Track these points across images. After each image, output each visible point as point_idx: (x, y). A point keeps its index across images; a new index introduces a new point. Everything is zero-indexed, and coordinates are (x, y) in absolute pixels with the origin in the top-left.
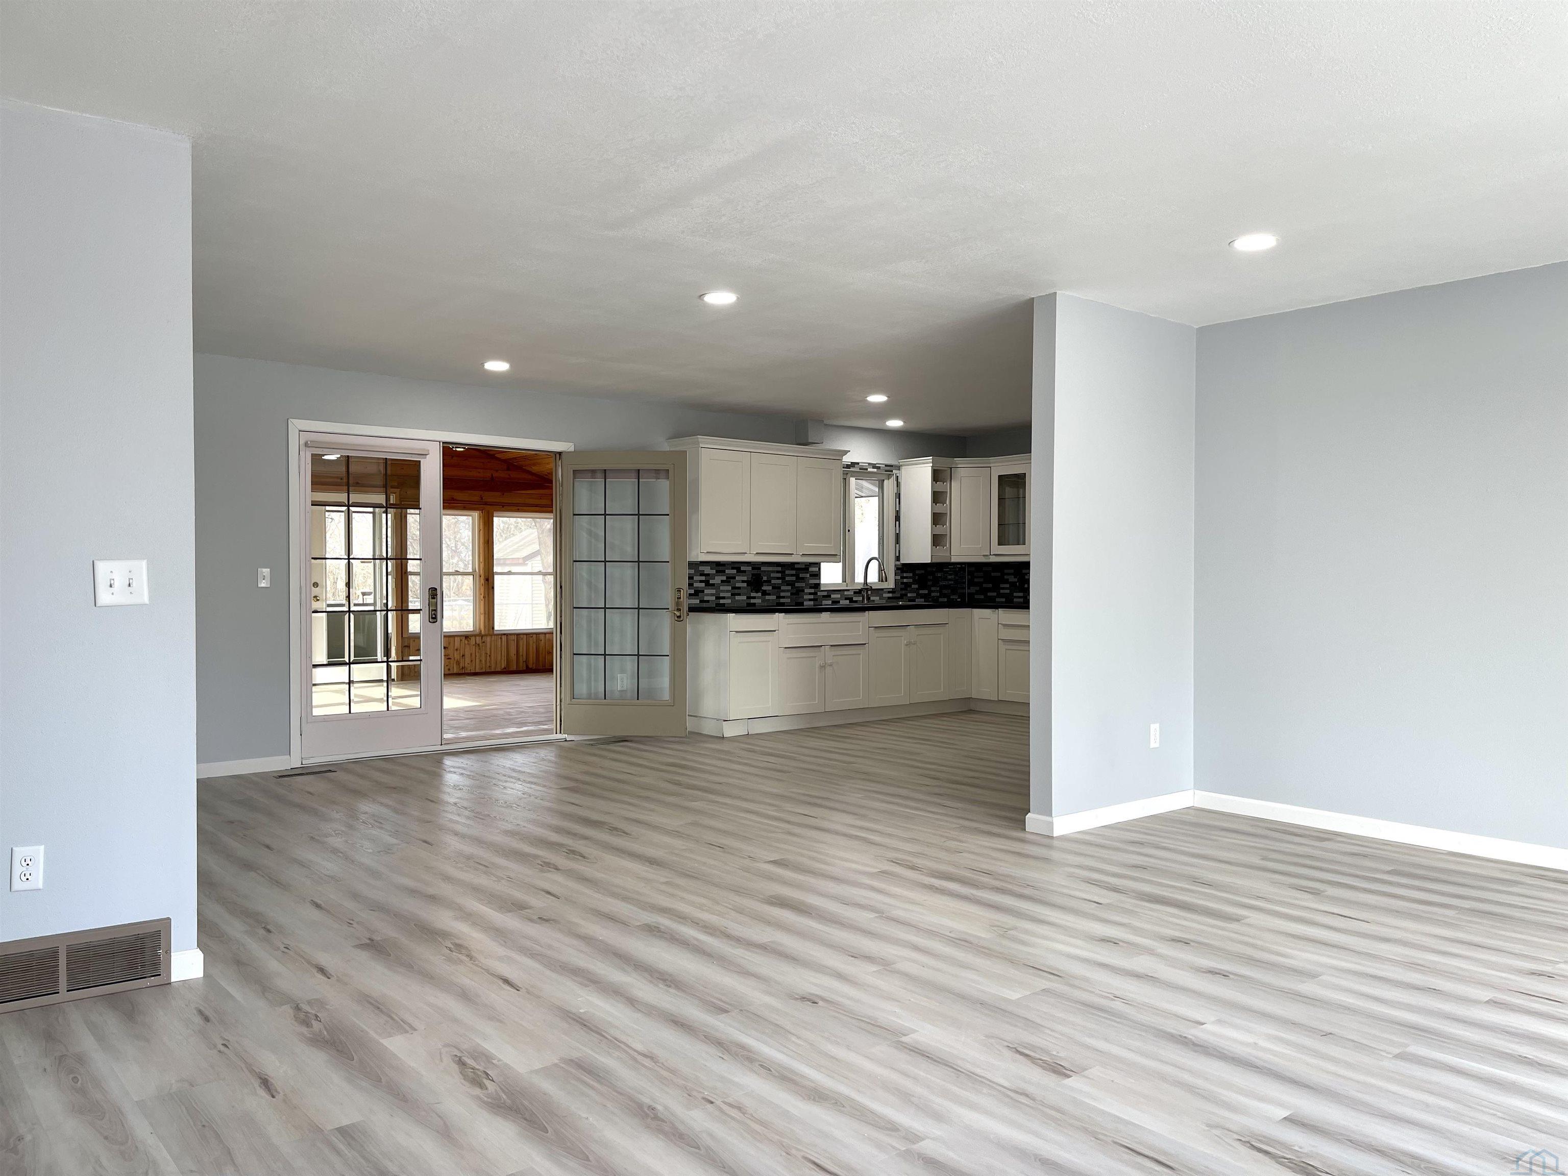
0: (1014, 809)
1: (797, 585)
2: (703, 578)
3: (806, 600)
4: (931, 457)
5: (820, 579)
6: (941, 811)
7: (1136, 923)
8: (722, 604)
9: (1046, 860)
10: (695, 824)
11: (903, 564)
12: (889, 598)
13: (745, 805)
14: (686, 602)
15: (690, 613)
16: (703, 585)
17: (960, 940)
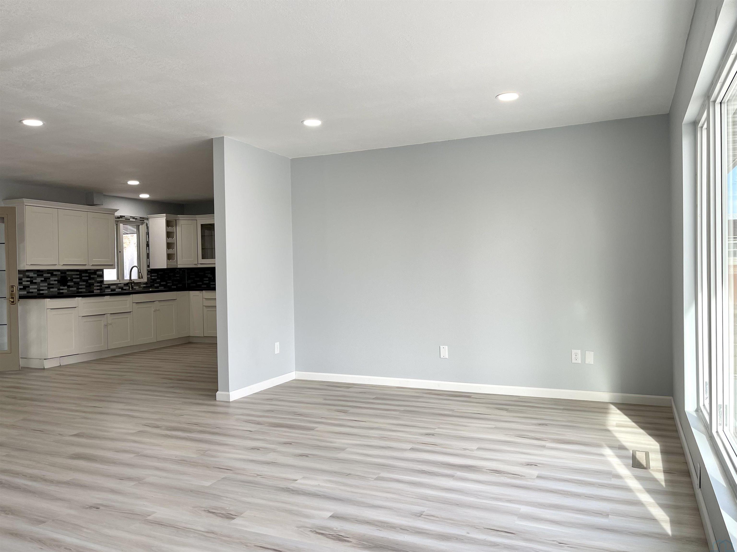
0: (209, 390)
1: (89, 281)
2: (29, 279)
3: (95, 290)
4: (165, 214)
5: (103, 278)
6: (172, 396)
7: (268, 438)
8: (41, 293)
9: (226, 413)
10: (24, 420)
11: (151, 269)
12: (144, 287)
13: (58, 406)
14: (17, 294)
15: (20, 300)
16: (29, 283)
17: (180, 460)
